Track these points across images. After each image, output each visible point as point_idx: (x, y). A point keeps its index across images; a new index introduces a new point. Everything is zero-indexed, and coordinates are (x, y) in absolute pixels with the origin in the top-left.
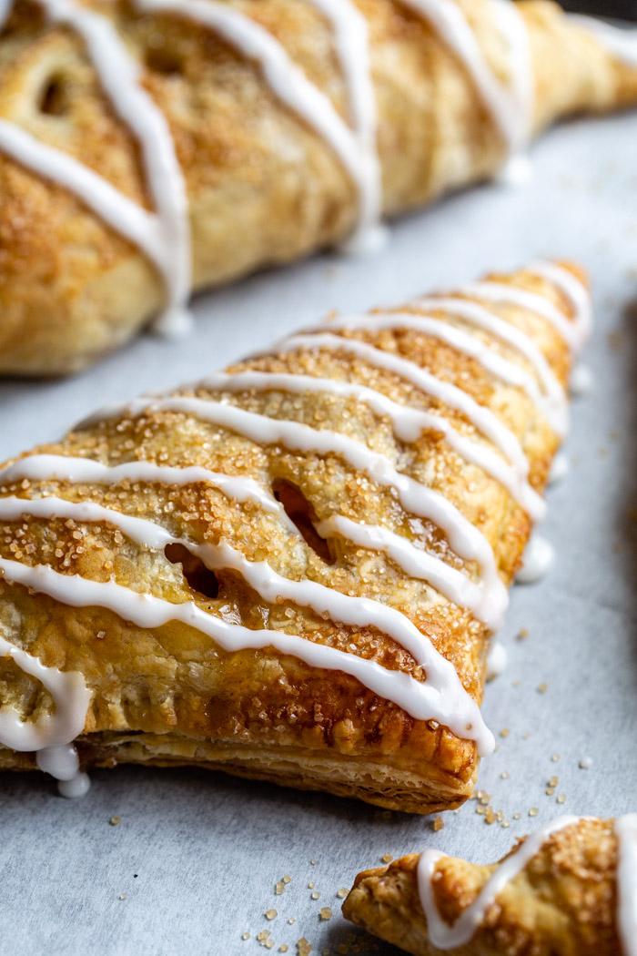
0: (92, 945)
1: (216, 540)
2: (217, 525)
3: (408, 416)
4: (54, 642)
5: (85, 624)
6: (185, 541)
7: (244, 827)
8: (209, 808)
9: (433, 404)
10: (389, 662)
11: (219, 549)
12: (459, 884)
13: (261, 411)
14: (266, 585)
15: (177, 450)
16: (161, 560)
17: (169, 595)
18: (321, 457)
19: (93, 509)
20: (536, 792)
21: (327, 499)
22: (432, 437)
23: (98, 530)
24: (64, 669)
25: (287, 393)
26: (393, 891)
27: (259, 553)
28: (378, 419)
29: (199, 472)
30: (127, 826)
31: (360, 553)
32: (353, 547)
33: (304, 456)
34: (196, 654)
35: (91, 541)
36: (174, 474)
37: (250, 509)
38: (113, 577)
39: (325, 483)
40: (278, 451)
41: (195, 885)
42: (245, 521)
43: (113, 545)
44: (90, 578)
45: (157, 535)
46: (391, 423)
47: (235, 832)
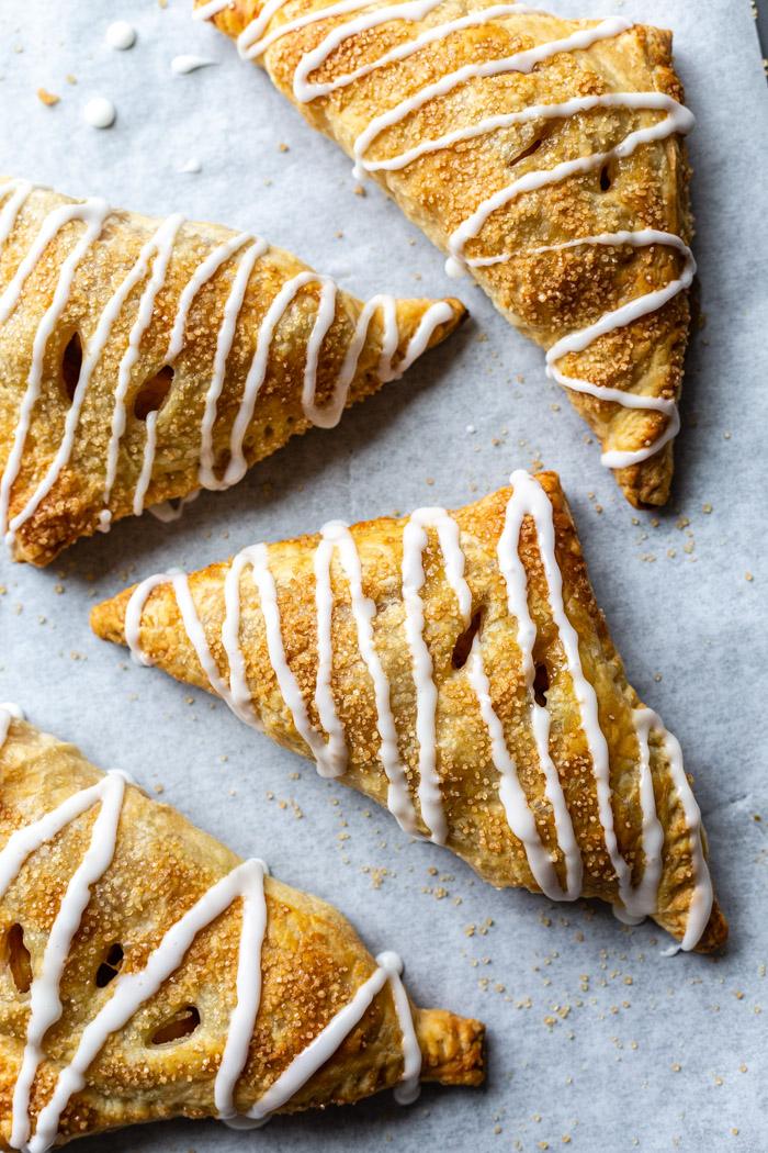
0: (749, 640)
1: (521, 678)
2: (514, 682)
3: (361, 613)
4: (627, 746)
5: (611, 731)
6: (532, 697)
7: (621, 602)
8: (617, 630)
9: (339, 604)
10: (532, 538)
11: (527, 673)
12: (650, 427)
13: (412, 704)
14: (530, 633)
15: (471, 739)
16: (550, 705)
17: (569, 689)
18: (428, 645)
19: (545, 764)
20: (505, 449)
21: (453, 627)
22: (367, 591)
23: (556, 754)
24: (635, 732)
25: (393, 693)
26: (654, 473)
27: (512, 649)
28: (375, 629)
29: (486, 713)
30: (657, 669)
31: (476, 590)
32: (474, 596)
33: (433, 657)
34: (588, 656)
35: (564, 755)
36: (495, 729)
37: (489, 669)
38: (579, 728)
39: (446, 634)
40: (438, 675)
41: (677, 606)
42: (499, 668)
43: (559, 741)
44: (586, 742)
45: (539, 718)
46: (374, 619)
47: (627, 604)
